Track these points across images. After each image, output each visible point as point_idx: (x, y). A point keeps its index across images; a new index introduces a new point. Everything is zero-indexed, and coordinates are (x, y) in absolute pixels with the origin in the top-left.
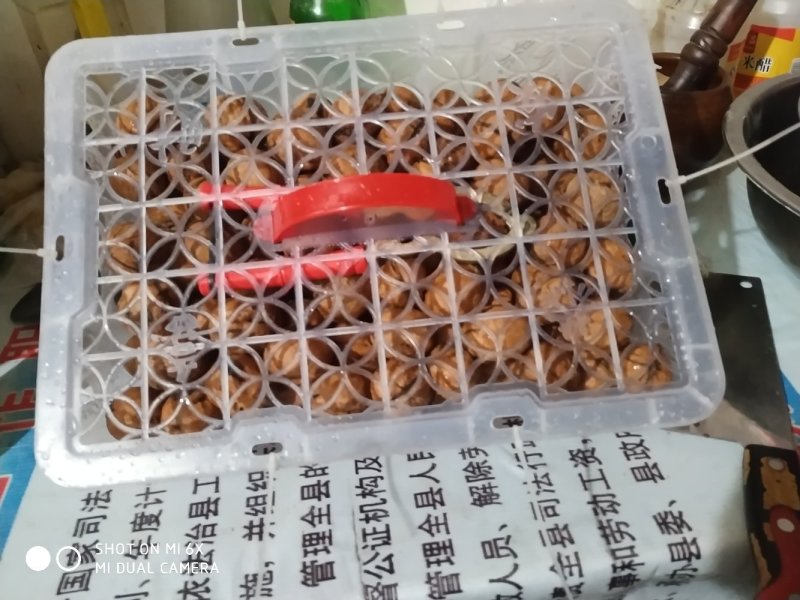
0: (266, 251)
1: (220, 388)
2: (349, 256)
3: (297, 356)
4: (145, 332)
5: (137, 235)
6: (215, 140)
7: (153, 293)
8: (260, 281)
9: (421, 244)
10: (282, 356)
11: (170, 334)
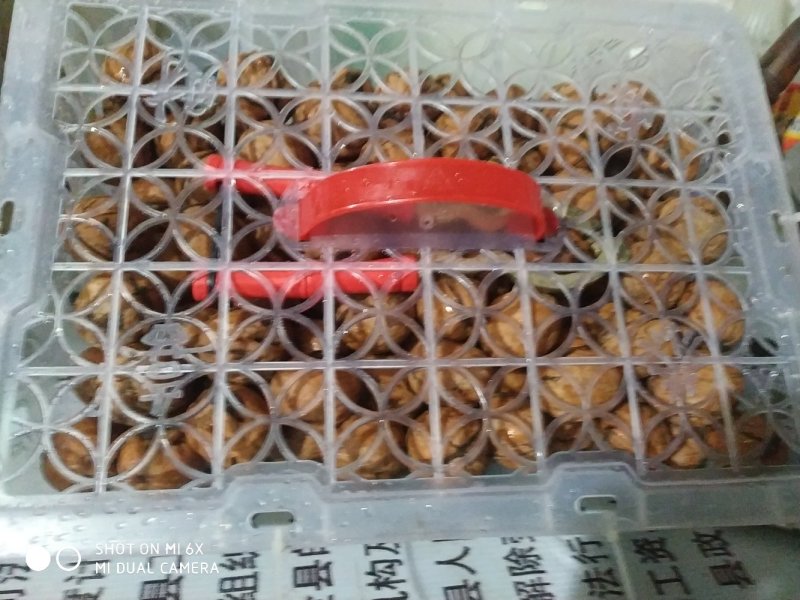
0: (289, 250)
1: (211, 429)
2: (397, 267)
3: (321, 393)
4: (112, 342)
5: (115, 211)
6: (232, 102)
7: (129, 290)
8: (278, 288)
9: (490, 261)
10: (298, 391)
11: (147, 348)
